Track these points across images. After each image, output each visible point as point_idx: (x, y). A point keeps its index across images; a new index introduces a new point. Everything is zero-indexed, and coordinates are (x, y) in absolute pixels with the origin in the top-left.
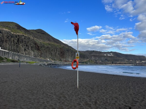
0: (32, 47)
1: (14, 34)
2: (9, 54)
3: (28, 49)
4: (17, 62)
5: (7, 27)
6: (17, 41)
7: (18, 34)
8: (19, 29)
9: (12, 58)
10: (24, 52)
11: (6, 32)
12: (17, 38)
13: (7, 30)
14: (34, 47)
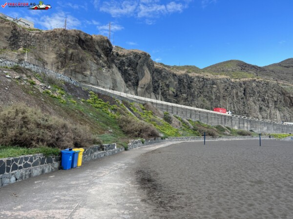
0: (275, 102)
1: (236, 81)
2: (232, 120)
3: (268, 107)
4: (249, 135)
5: (223, 71)
6: (242, 94)
7: (244, 79)
8: (244, 69)
9: (239, 127)
10: (259, 114)
11: (223, 82)
12: (242, 89)
13: (223, 76)
14: (281, 101)
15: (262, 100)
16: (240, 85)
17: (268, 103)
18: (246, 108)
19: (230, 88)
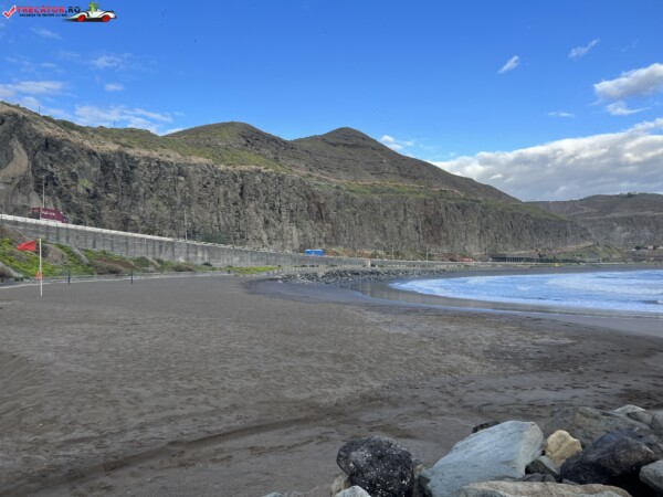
0: (292, 211)
1: (228, 170)
3: (280, 220)
5: (208, 146)
6: (238, 195)
7: (242, 168)
8: (252, 145)
9: (187, 259)
10: (262, 231)
11: (199, 170)
12: (237, 185)
13: (202, 160)
14: (301, 210)
15: (271, 208)
16: (235, 177)
17: (280, 212)
18: (242, 222)
19: (213, 184)
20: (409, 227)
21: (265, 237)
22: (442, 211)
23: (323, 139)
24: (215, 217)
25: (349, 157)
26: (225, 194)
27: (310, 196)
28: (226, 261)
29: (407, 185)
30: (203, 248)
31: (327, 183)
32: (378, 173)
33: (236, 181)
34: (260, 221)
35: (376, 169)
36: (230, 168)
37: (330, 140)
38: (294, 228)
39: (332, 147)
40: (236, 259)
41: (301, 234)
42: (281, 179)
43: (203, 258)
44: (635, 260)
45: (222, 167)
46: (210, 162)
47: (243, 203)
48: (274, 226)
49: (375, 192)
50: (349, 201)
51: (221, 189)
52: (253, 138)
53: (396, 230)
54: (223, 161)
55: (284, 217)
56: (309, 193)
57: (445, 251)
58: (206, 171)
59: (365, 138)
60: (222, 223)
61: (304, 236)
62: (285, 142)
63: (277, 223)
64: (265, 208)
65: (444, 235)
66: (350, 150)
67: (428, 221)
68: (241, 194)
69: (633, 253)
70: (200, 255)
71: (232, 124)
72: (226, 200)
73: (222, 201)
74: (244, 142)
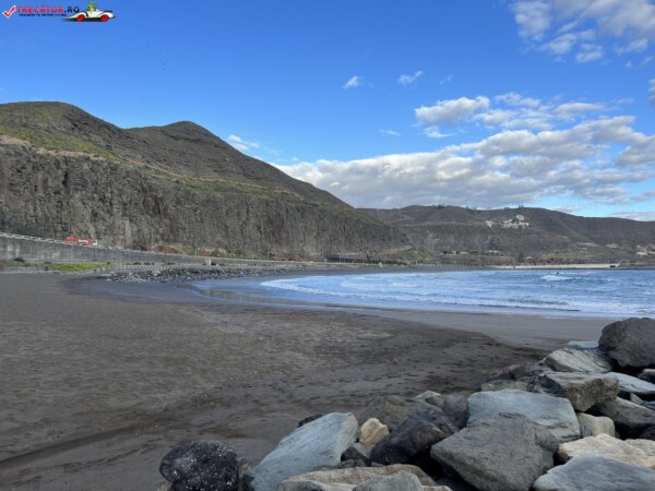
0: (125, 204)
1: (48, 155)
3: (109, 212)
6: (60, 183)
7: (67, 154)
10: (89, 225)
11: (12, 152)
12: (60, 172)
13: (15, 141)
14: (136, 204)
15: (100, 199)
16: (57, 164)
17: (111, 204)
18: (64, 213)
19: (29, 169)
20: (251, 227)
21: (92, 230)
22: (283, 212)
23: (162, 130)
24: (31, 207)
25: (190, 152)
26: (45, 181)
27: (146, 190)
28: (43, 257)
29: (250, 186)
30: (14, 242)
31: (165, 176)
32: (221, 171)
33: (58, 168)
34: (87, 213)
35: (220, 167)
36: (52, 153)
37: (171, 133)
38: (127, 223)
39: (171, 140)
40: (56, 255)
41: (135, 229)
42: (114, 169)
43: (13, 253)
44: (443, 263)
45: (41, 151)
46: (27, 144)
47: (68, 192)
48: (103, 219)
49: (218, 189)
50: (189, 197)
51: (40, 176)
52: (80, 122)
53: (238, 229)
54: (43, 144)
55: (115, 210)
56: (145, 185)
57: (285, 251)
58: (20, 155)
59: (208, 134)
60: (40, 214)
61: (139, 231)
62: (119, 130)
63: (106, 216)
64: (94, 199)
65: (284, 235)
66: (193, 145)
67: (270, 221)
68: (64, 183)
69: (441, 257)
70: (9, 249)
71: (56, 104)
72: (46, 187)
73: (40, 189)
74: (70, 125)
